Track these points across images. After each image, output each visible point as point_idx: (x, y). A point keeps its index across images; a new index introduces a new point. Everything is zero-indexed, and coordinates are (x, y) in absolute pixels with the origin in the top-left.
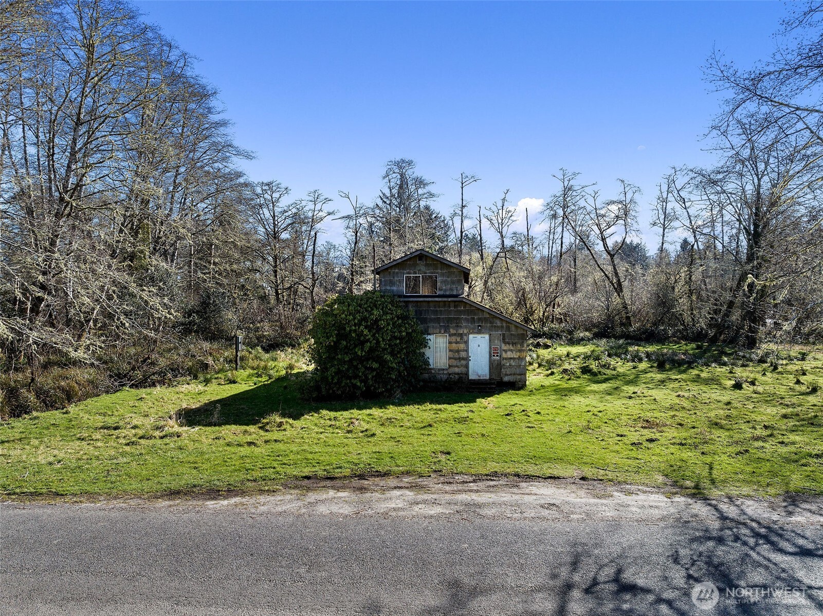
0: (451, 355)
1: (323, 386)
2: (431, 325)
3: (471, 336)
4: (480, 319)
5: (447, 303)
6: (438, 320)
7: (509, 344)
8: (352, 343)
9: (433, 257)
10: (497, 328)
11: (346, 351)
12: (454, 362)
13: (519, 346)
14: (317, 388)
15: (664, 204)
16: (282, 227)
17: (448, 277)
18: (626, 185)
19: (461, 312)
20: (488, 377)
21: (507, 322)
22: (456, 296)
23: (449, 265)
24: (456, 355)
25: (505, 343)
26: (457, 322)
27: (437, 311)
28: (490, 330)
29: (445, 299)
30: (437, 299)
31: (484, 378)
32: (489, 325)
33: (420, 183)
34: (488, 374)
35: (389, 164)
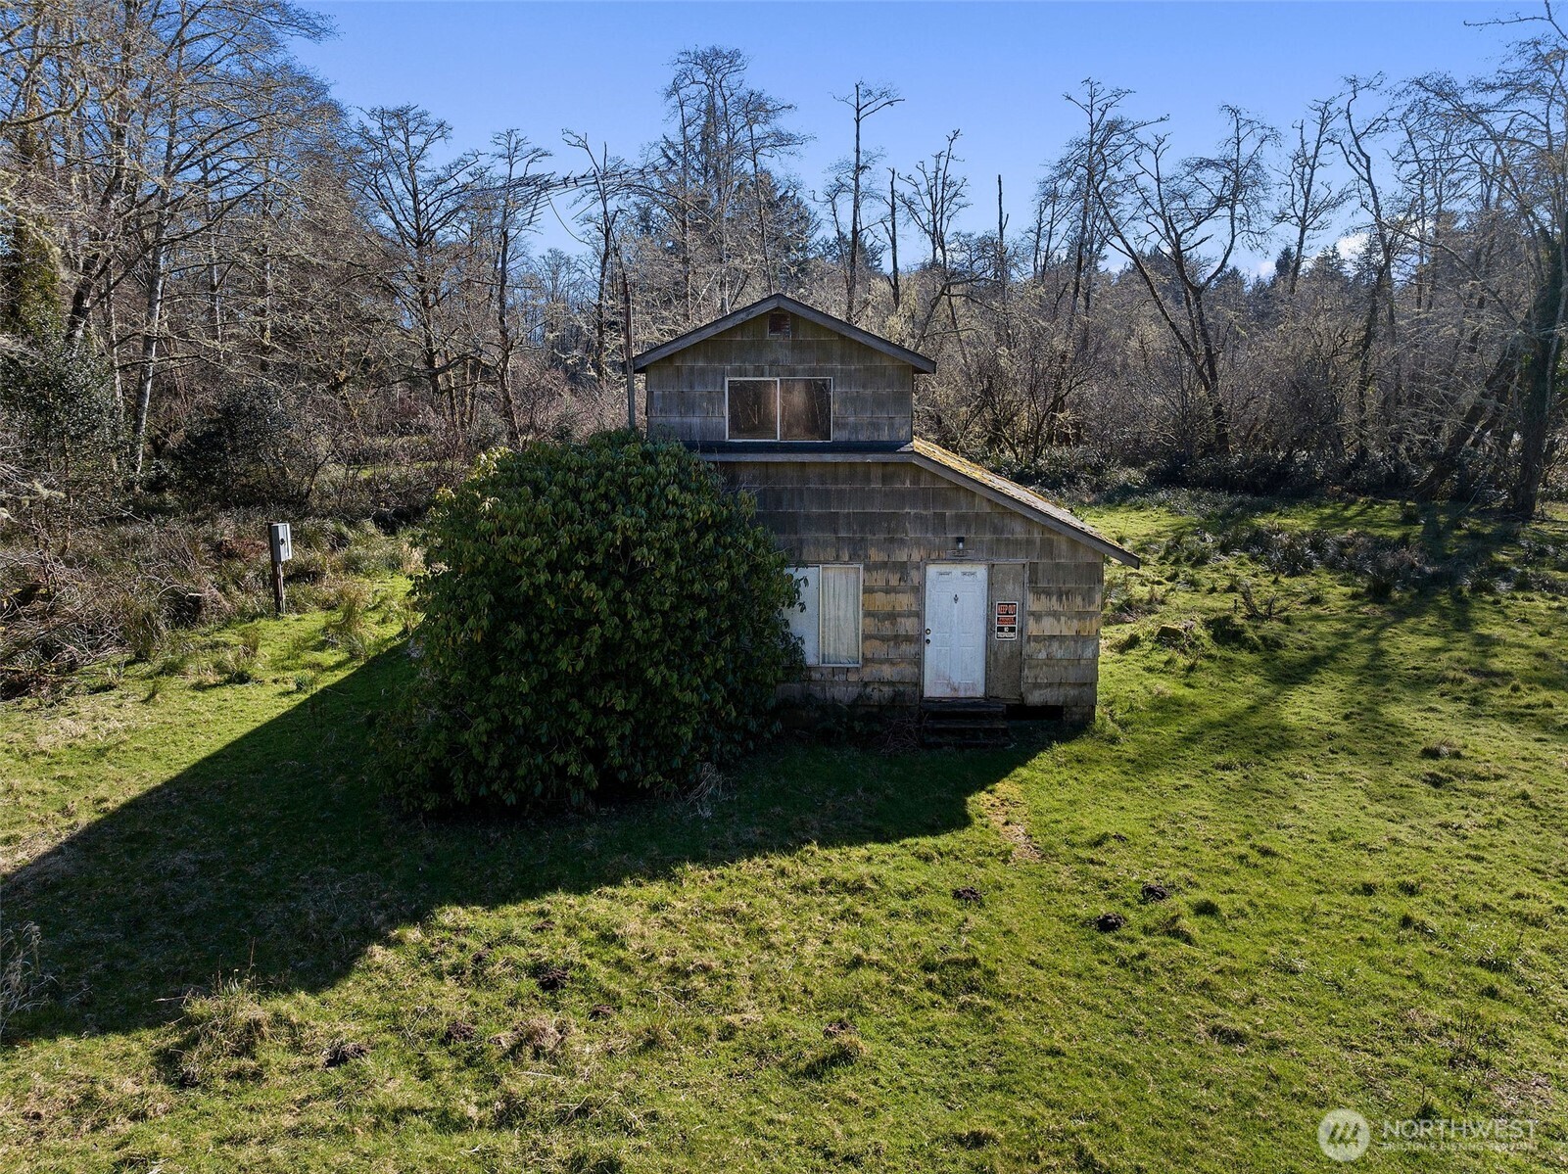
0: (872, 625)
1: (457, 775)
2: (810, 535)
3: (932, 570)
4: (961, 519)
5: (860, 469)
6: (831, 522)
7: (1048, 594)
8: (546, 628)
9: (818, 320)
10: (1013, 548)
11: (528, 656)
12: (879, 649)
13: (1079, 600)
14: (439, 780)
15: (1308, 170)
16: (436, 218)
17: (864, 387)
18: (1242, 123)
19: (902, 497)
20: (980, 692)
21: (1044, 529)
22: (892, 447)
23: (868, 348)
24: (887, 629)
25: (1038, 592)
26: (890, 527)
27: (828, 491)
28: (992, 552)
29: (857, 458)
30: (829, 458)
31: (969, 694)
32: (988, 537)
33: (756, 107)
34: (982, 681)
35: (682, 58)
